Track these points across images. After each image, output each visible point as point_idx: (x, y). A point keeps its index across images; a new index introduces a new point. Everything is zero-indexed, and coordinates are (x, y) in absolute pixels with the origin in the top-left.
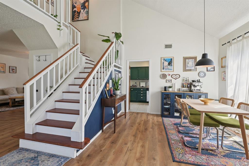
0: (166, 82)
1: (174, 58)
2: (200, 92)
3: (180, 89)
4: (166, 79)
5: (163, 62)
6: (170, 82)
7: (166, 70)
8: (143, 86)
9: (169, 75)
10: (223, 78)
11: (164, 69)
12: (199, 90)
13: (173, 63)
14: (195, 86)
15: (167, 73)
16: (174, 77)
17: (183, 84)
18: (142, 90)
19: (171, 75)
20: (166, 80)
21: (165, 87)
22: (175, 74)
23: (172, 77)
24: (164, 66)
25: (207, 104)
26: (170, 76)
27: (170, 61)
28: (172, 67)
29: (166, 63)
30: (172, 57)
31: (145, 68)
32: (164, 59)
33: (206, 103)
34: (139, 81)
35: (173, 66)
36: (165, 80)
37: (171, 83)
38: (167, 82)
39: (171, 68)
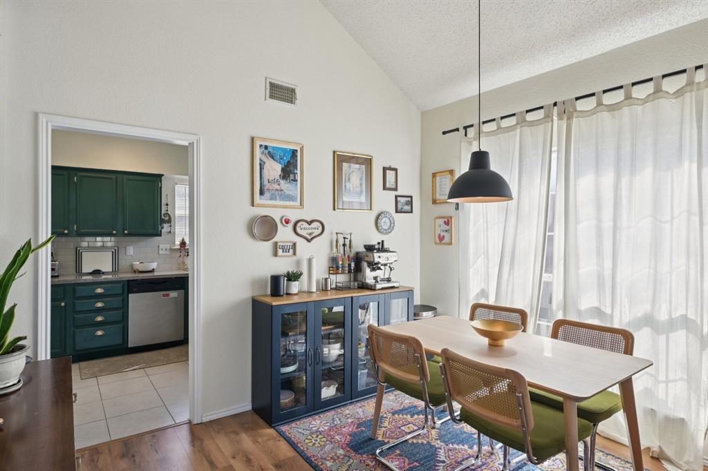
0: (275, 254)
1: (302, 149)
2: (393, 287)
3: (326, 279)
4: (275, 239)
5: (261, 160)
6: (291, 251)
7: (271, 199)
8: (97, 272)
9: (287, 222)
10: (439, 235)
11: (267, 195)
12: (389, 280)
13: (298, 171)
14: (374, 266)
15: (276, 215)
16: (303, 229)
17: (334, 260)
18: (99, 291)
19: (293, 220)
20: (276, 243)
21: (275, 280)
22: (309, 220)
23: (298, 230)
24: (266, 182)
25: (500, 343)
26: (290, 226)
27: (289, 162)
28: (297, 189)
29: (274, 169)
30: (297, 144)
31: (114, 176)
32: (266, 147)
33: (496, 343)
34: (72, 246)
35: (299, 182)
36: (268, 245)
37: (295, 258)
38: (280, 251)
39: (291, 193)
